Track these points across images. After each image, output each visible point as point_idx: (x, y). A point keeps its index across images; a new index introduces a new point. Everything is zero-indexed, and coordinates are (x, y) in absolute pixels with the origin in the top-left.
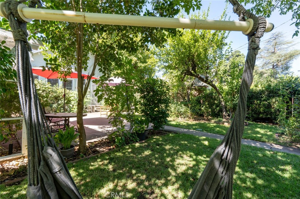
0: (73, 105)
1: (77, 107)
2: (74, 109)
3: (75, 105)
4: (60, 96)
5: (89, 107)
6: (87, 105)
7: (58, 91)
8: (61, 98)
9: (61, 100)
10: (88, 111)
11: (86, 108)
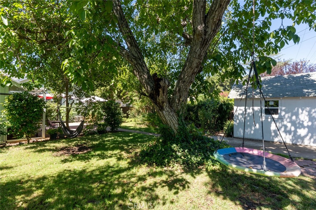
0: (63, 117)
1: (66, 118)
2: (64, 119)
3: (64, 116)
4: (52, 110)
5: (76, 117)
6: (74, 116)
7: (51, 105)
8: (53, 111)
9: (53, 113)
10: (75, 121)
11: (74, 119)
